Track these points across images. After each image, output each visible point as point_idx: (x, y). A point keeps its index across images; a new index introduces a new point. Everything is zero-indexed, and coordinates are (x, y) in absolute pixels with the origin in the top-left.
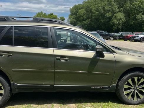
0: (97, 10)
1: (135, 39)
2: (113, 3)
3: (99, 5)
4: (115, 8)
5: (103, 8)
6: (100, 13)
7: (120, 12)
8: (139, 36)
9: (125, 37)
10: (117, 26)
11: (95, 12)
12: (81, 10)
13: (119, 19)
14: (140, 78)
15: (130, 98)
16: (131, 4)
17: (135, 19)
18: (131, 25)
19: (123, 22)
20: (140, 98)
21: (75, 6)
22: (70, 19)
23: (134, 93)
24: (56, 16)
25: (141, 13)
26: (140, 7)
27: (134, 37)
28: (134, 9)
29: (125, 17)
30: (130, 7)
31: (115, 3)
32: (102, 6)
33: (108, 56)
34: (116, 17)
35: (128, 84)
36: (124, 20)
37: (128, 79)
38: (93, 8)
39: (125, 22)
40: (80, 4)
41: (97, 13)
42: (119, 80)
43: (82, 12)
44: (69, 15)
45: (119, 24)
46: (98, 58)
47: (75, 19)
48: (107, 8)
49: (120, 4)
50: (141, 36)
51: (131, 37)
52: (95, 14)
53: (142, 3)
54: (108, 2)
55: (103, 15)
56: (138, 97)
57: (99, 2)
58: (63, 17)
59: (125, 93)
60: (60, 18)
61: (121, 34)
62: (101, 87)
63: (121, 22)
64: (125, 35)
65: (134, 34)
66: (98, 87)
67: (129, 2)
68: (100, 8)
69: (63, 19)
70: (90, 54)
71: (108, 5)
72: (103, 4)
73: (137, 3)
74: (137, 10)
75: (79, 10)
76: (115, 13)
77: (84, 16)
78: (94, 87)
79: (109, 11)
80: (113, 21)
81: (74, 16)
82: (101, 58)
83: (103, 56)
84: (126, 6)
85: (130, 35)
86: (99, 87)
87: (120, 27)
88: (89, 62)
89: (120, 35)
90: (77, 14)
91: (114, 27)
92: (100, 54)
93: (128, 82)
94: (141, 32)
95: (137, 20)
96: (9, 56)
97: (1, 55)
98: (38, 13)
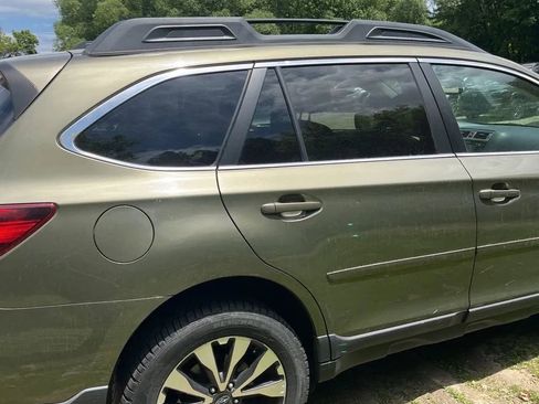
7: (258, 6)
12: (105, 4)
22: (62, 38)
43: (112, 8)
60: (15, 35)
69: (28, 41)
75: (100, 4)
81: (80, 27)
90: (92, 19)
96: (308, 211)
97: (275, 214)
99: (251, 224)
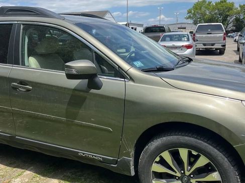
14: (194, 153)
66: (93, 156)
78: (84, 154)
86: (95, 156)
93: (161, 158)
98: (197, 3)
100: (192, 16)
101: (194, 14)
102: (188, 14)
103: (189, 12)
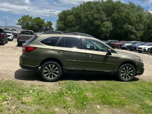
0: (86, 17)
1: (122, 47)
2: (102, 12)
3: (89, 12)
4: (103, 16)
5: (93, 16)
6: (89, 20)
7: (108, 20)
8: (125, 44)
9: (113, 44)
10: (104, 34)
11: (84, 19)
12: (70, 16)
13: (107, 27)
15: (123, 78)
16: (118, 14)
17: (122, 28)
18: (118, 34)
19: (110, 30)
20: (129, 78)
21: (64, 12)
22: (58, 24)
23: (126, 75)
24: (43, 20)
25: (127, 23)
26: (127, 17)
27: (121, 45)
28: (121, 18)
29: (113, 25)
30: (117, 17)
31: (103, 12)
32: (91, 13)
33: (113, 55)
34: (104, 25)
35: (123, 70)
36: (111, 29)
37: (123, 67)
38: (83, 15)
39: (113, 31)
40: (69, 10)
41: (86, 20)
42: (119, 68)
43: (71, 18)
44: (57, 21)
45: (107, 32)
46: (108, 55)
47: (63, 25)
48: (96, 16)
49: (108, 13)
50: (127, 44)
51: (119, 45)
52: (84, 21)
53: (128, 13)
54: (97, 10)
55: (92, 23)
56: (128, 78)
57: (88, 10)
58: (50, 22)
59: (121, 75)
60: (47, 22)
61: (110, 42)
62: (109, 71)
63: (108, 31)
64: (113, 43)
65: (121, 43)
67: (116, 12)
68: (89, 15)
69: (50, 24)
70: (104, 53)
71: (97, 13)
72: (92, 12)
73: (124, 14)
74: (124, 20)
75: (68, 16)
76: (103, 21)
77: (73, 22)
78: (105, 71)
79: (97, 19)
80: (101, 29)
81: (63, 22)
82: (110, 56)
83: (111, 55)
84: (113, 15)
85: (118, 44)
87: (108, 35)
88: (104, 57)
89: (108, 42)
90: (66, 20)
91: (102, 35)
92: (109, 53)
94: (127, 40)
95: (124, 30)
96: (63, 53)
97: (59, 52)
98: (24, 16)
99: (56, 53)
100: (21, 23)
101: (22, 23)
102: (18, 22)
103: (19, 21)
